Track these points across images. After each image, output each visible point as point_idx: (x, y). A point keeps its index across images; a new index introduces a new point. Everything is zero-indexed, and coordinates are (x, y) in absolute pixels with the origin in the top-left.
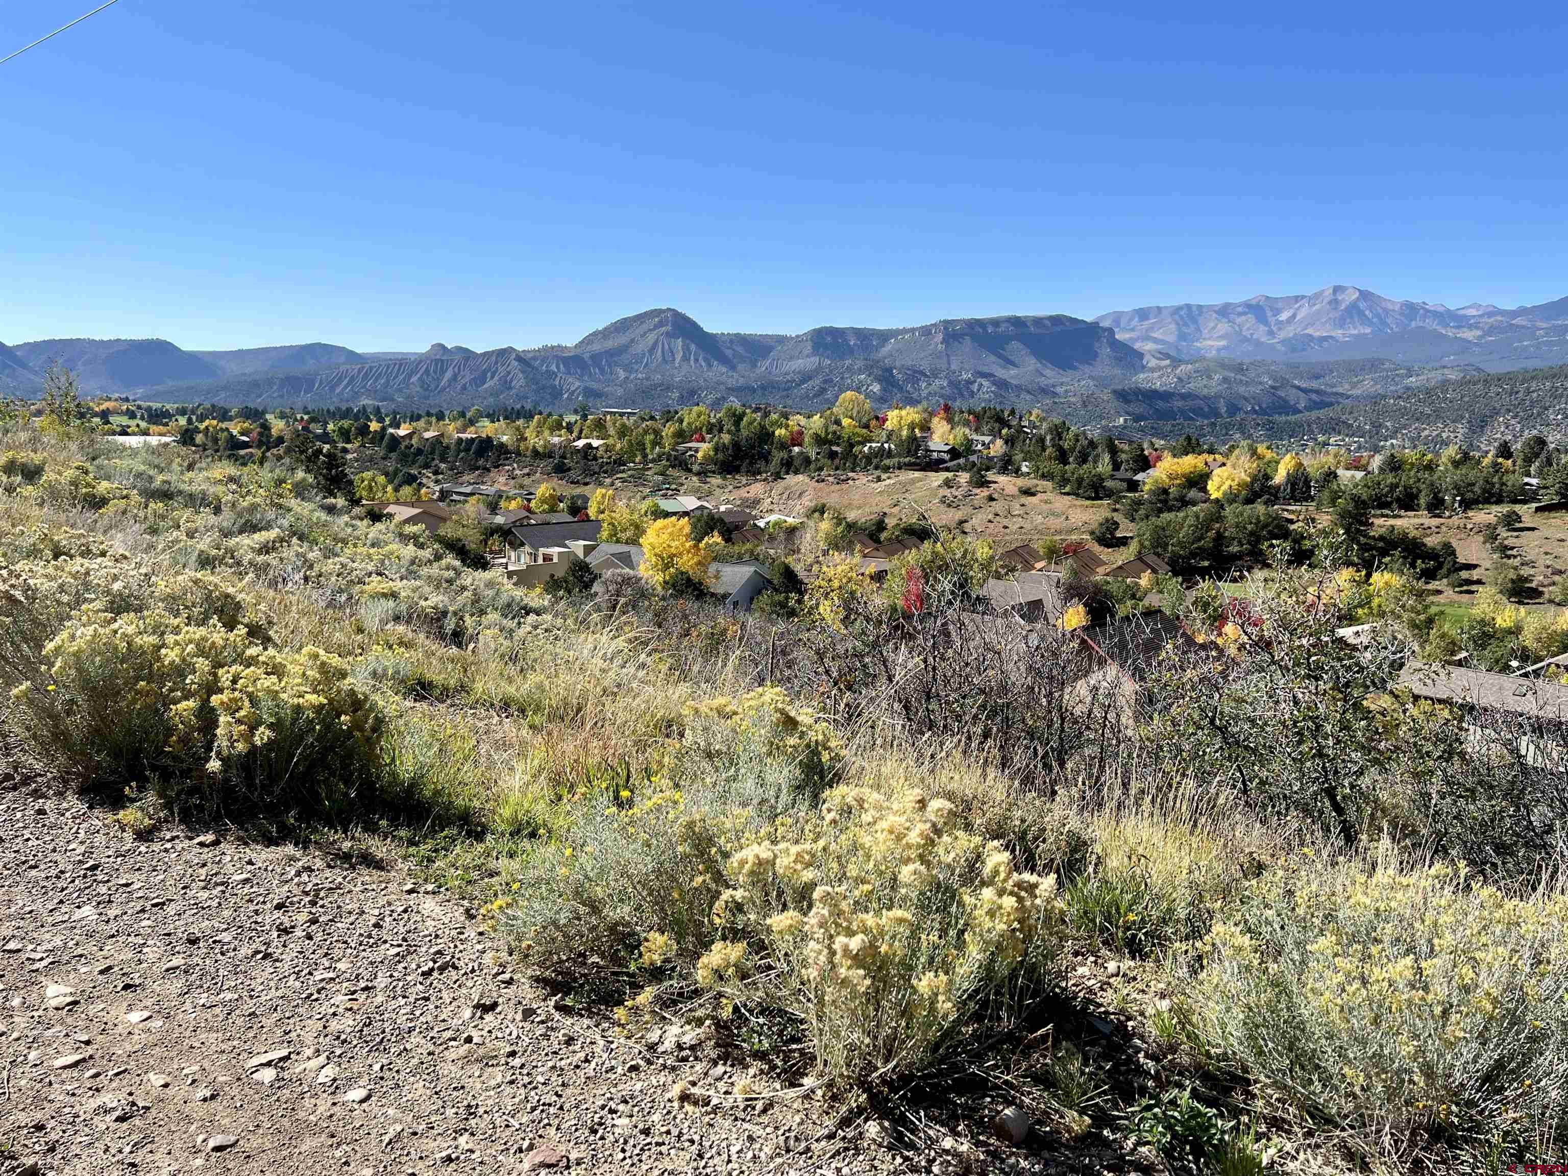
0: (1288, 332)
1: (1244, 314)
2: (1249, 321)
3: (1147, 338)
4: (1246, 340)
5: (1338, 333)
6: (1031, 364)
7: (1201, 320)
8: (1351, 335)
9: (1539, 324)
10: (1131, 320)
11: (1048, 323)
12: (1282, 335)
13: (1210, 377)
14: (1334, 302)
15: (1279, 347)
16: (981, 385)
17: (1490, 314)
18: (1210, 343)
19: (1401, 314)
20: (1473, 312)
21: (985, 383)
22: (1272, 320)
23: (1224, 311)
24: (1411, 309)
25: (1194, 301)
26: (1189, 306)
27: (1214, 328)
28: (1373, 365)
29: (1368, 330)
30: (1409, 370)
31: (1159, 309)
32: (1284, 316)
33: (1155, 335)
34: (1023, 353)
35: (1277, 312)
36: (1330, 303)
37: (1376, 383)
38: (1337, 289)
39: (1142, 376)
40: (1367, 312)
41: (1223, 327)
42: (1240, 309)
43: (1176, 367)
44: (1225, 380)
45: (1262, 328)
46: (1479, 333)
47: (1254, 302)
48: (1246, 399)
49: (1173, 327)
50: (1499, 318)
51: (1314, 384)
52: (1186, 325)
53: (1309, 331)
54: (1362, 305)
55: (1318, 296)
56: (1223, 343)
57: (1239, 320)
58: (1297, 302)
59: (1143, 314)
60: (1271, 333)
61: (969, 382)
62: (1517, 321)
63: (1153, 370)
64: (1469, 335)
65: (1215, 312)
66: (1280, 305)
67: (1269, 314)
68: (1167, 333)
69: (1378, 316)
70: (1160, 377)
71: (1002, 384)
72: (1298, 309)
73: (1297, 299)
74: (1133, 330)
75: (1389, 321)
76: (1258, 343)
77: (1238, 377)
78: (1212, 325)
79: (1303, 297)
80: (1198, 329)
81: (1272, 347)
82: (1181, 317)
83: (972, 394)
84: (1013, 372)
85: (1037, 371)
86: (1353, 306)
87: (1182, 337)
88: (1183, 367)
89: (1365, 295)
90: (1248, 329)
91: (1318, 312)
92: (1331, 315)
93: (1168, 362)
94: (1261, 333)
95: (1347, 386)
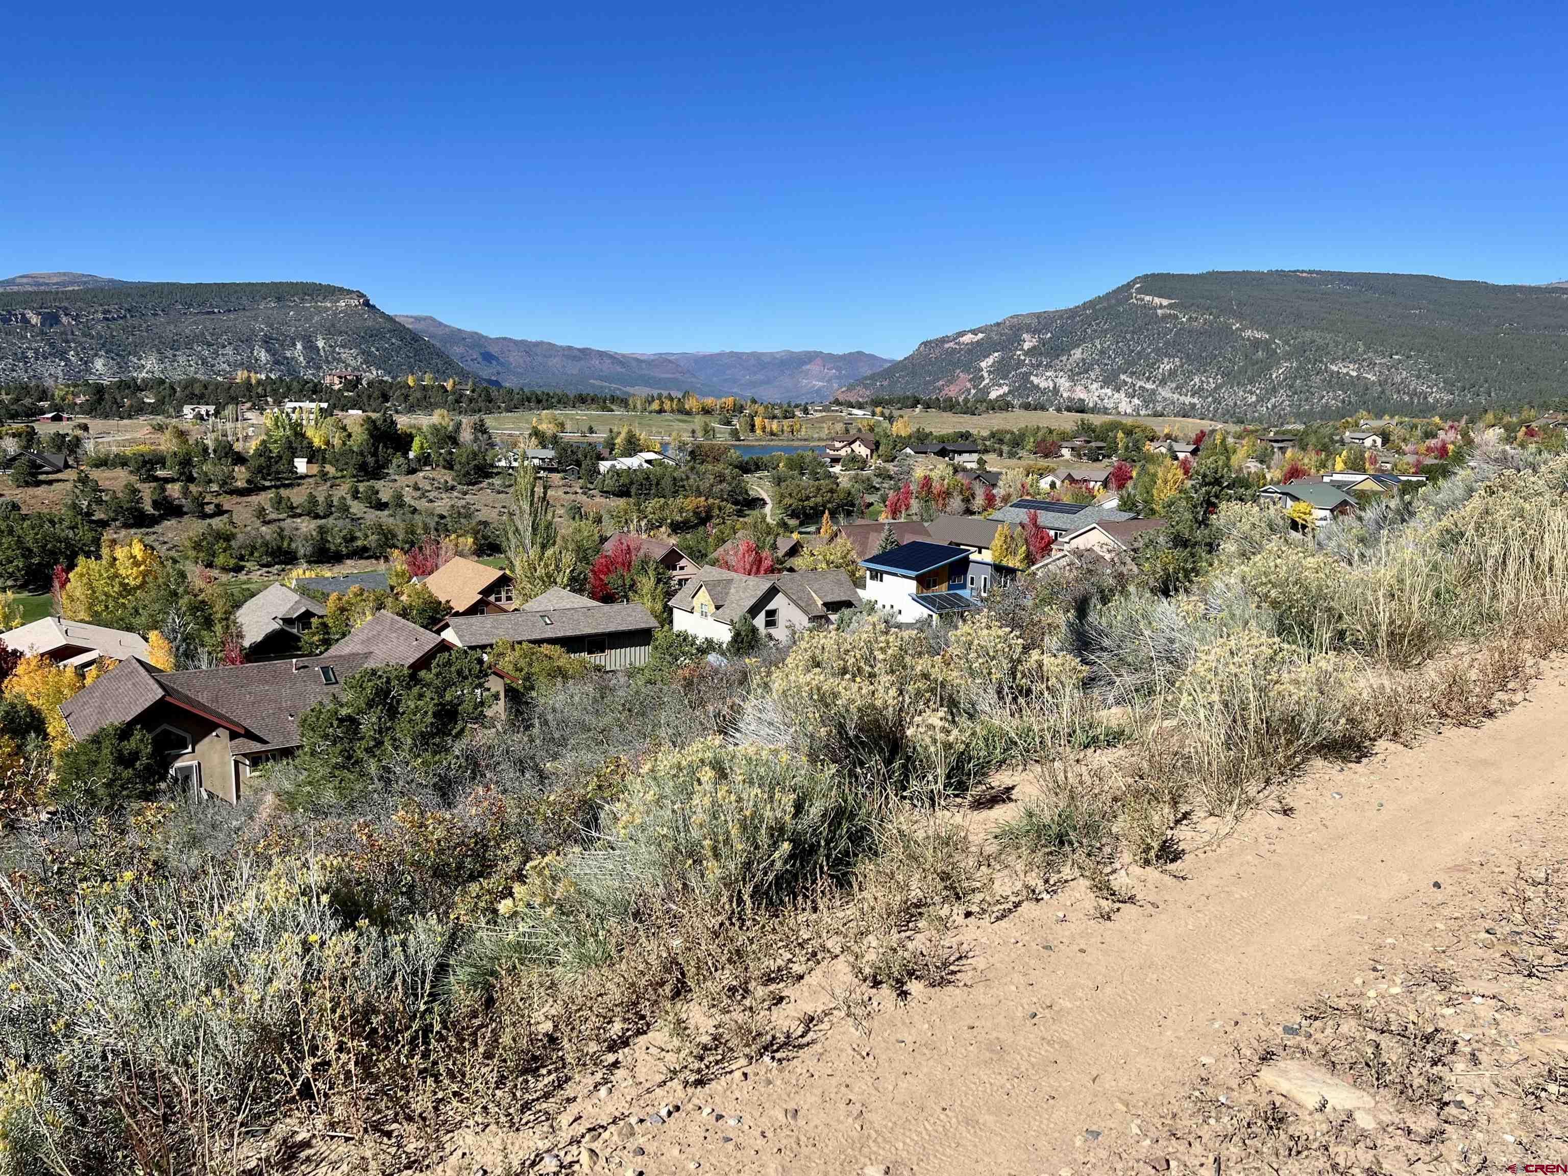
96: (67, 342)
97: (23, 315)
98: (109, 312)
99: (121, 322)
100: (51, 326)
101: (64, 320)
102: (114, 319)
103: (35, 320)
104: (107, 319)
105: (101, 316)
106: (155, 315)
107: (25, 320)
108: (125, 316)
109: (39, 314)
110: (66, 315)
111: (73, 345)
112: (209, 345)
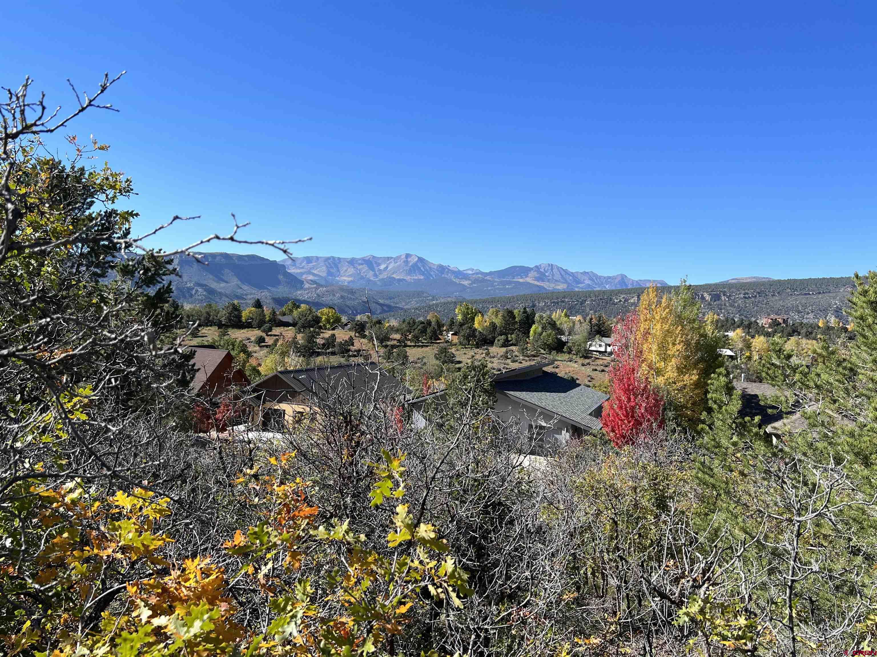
0: (384, 276)
1: (362, 264)
2: (364, 268)
3: (309, 273)
4: (362, 278)
5: (408, 278)
6: (235, 281)
7: (339, 265)
8: (414, 279)
9: (496, 280)
10: (302, 262)
11: (246, 258)
12: (381, 277)
13: (334, 295)
14: (406, 262)
15: (378, 283)
16: (197, 291)
17: (477, 274)
18: (345, 278)
19: (438, 270)
20: (470, 272)
21: (200, 290)
22: (376, 269)
23: (352, 262)
24: (442, 269)
25: (336, 255)
26: (333, 258)
27: (346, 270)
28: (419, 294)
29: (422, 277)
30: (433, 297)
31: (317, 258)
32: (382, 267)
33: (315, 272)
34: (230, 275)
35: (379, 265)
36: (404, 262)
37: (417, 303)
38: (408, 256)
39: (299, 292)
40: (422, 268)
41: (351, 271)
42: (360, 262)
43: (316, 289)
44: (342, 297)
45: (371, 273)
46: (470, 282)
47: (367, 259)
48: (349, 307)
49: (324, 268)
50: (480, 276)
51: (387, 302)
52: (332, 267)
53: (394, 276)
54: (420, 265)
55: (399, 257)
56: (350, 279)
57: (360, 267)
58: (388, 260)
59: (309, 260)
60: (375, 275)
61: (190, 289)
62: (488, 278)
63: (306, 289)
64: (466, 283)
65: (348, 262)
66: (380, 261)
67: (375, 265)
68: (321, 271)
69: (427, 270)
70: (308, 293)
71: (211, 291)
72: (389, 264)
73: (388, 258)
74: (303, 268)
75: (432, 273)
76: (369, 280)
77: (349, 296)
78: (345, 268)
79: (392, 258)
80: (338, 271)
81: (375, 283)
82: (330, 264)
83: (191, 296)
84: (223, 285)
85: (238, 285)
86: (416, 264)
87: (329, 273)
88: (321, 289)
89: (421, 260)
90: (364, 272)
91: (400, 265)
92: (405, 268)
93: (315, 286)
94: (370, 275)
95: (403, 304)
96: (721, 309)
97: (702, 295)
98: (748, 294)
99: (753, 299)
100: (715, 301)
101: (723, 298)
102: (749, 297)
103: (708, 297)
104: (745, 298)
105: (742, 296)
106: (773, 296)
107: (703, 298)
108: (756, 296)
109: (710, 295)
110: (724, 295)
111: (723, 311)
112: (799, 312)
